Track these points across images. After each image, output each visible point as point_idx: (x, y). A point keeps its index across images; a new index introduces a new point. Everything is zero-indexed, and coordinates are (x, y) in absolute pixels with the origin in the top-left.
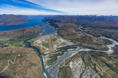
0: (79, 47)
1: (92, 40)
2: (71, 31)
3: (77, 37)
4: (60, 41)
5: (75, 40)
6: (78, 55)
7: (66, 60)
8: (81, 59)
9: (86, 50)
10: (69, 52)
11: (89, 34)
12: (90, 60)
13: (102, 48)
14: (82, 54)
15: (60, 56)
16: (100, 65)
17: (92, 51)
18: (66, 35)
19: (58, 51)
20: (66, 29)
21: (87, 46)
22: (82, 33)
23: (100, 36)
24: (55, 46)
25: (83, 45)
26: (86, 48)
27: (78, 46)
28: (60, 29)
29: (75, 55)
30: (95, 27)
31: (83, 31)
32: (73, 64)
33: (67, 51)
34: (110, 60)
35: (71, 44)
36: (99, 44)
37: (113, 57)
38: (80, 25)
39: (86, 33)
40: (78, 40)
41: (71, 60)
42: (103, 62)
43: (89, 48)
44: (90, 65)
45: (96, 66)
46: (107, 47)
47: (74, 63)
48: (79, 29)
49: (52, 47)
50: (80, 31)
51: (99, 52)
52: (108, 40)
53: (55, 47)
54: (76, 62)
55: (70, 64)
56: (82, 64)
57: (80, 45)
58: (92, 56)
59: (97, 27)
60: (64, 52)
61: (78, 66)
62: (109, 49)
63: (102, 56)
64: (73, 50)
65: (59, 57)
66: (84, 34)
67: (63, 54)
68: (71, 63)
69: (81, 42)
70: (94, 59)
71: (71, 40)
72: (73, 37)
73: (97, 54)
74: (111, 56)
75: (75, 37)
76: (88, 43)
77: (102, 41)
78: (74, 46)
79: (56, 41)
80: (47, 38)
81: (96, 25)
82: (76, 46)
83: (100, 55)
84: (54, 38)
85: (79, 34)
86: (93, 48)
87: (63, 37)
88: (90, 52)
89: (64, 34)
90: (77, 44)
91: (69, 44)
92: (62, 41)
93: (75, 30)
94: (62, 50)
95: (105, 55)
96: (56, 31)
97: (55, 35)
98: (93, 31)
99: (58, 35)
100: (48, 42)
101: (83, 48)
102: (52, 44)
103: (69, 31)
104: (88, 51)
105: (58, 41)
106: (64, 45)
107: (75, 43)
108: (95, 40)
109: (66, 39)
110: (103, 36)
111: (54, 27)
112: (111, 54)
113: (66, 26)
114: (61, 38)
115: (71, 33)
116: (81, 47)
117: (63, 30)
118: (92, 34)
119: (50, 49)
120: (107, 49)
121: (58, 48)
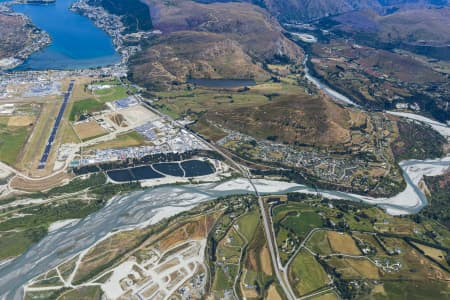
0: (226, 167)
1: (323, 127)
2: (223, 61)
3: (240, 100)
4: (119, 119)
5: (223, 117)
6: (197, 218)
7: (97, 250)
8: (204, 242)
9: (261, 189)
11: (333, 88)
13: (363, 181)
14: (227, 212)
15: (68, 222)
16: (294, 286)
17: (293, 197)
18: (175, 83)
19: (75, 186)
20: (190, 40)
21: (279, 165)
22: (293, 73)
23: (390, 106)
24: (67, 153)
25: (256, 157)
26: (270, 173)
27: (222, 159)
28: (155, 36)
29: (177, 216)
30: (389, 47)
31: (310, 65)
32: (131, 276)
33: (137, 186)
34: (372, 254)
35: (182, 141)
36: (361, 155)
37: (397, 237)
38: (306, 26)
40: (237, 118)
41: (139, 245)
42: (324, 265)
43: (291, 175)
44: (239, 281)
45: (272, 289)
46: (401, 172)
47: (142, 266)
48: (285, 47)
49: (44, 158)
50: (284, 60)
51: (334, 202)
52: (430, 128)
53: (65, 157)
54: (162, 260)
55: (110, 274)
56: (191, 274)
57: (241, 155)
58: (278, 226)
59: (399, 44)
60: (111, 191)
61: (163, 286)
62: (403, 189)
63: (341, 228)
64: (177, 184)
65: (61, 230)
66: (303, 83)
67: (98, 205)
68: (124, 269)
69: (256, 134)
70: (280, 247)
71: (200, 114)
72: (215, 98)
73: (318, 212)
74: (393, 229)
75: (230, 97)
76: (296, 143)
77: (390, 133)
78: (201, 159)
79: (87, 121)
80: (36, 94)
81: (398, 32)
82: (212, 161)
83: (328, 219)
84: (87, 96)
85: (273, 78)
86: (309, 176)
87: (152, 93)
88: (284, 198)
89: (169, 75)
90: (220, 147)
91: (169, 142)
92: (131, 122)
93: (251, 52)
94: (106, 179)
95: (361, 222)
96: (124, 52)
97: (104, 76)
98: (366, 69)
99: (124, 77)
100: (31, 125)
101: (252, 172)
102: (51, 140)
103: (209, 55)
104: (270, 194)
105: (102, 120)
106: (133, 146)
107: (216, 139)
108: (341, 129)
109: (168, 106)
110: (412, 107)
111: (122, 21)
112: (400, 217)
113: (199, 24)
114: (133, 102)
115: (215, 73)
116: (238, 168)
117: (169, 44)
118: (350, 87)
119: (20, 171)
120: (393, 184)
121: (82, 163)
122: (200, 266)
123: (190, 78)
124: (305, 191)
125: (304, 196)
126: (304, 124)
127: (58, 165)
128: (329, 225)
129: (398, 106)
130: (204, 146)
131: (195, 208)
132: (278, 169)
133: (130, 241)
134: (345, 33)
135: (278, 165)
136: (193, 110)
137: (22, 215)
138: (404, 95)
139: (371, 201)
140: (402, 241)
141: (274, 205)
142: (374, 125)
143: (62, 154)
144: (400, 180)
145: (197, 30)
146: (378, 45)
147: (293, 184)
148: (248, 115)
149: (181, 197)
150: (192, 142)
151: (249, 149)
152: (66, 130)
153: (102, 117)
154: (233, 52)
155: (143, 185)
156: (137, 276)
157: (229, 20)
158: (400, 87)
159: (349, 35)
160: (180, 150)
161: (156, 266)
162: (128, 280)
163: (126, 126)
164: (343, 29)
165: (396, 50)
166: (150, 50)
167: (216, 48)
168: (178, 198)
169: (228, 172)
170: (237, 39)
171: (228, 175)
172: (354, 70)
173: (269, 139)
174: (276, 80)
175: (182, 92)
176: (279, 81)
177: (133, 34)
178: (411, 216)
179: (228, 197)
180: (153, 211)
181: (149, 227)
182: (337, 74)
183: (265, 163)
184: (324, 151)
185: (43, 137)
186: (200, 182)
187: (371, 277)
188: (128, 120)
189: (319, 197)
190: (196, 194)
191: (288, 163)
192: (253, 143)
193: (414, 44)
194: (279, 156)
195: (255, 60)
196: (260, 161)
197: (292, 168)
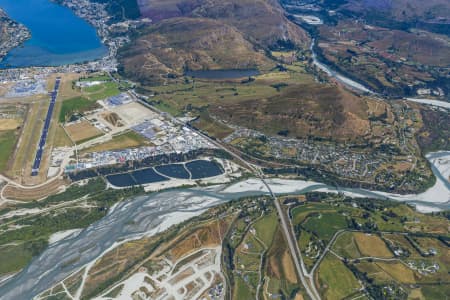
0: (236, 167)
1: (339, 119)
2: (221, 49)
3: (245, 93)
4: (113, 119)
5: (229, 113)
6: (210, 223)
7: (104, 262)
8: (219, 249)
9: (276, 189)
10: (151, 204)
11: (346, 75)
12: (272, 261)
13: (388, 177)
14: (241, 216)
15: (69, 232)
17: (312, 197)
18: (171, 76)
19: (73, 193)
20: (184, 28)
22: (300, 60)
23: (410, 92)
24: (61, 158)
25: (268, 154)
26: (285, 172)
27: (230, 158)
28: (145, 25)
29: (187, 222)
30: (405, 27)
31: (318, 51)
32: (143, 289)
33: (141, 191)
34: (405, 256)
35: (185, 140)
36: (384, 148)
37: (431, 236)
38: (309, 7)
39: (324, 68)
40: (243, 113)
41: (148, 255)
42: (354, 270)
43: (307, 172)
44: (261, 290)
45: (298, 297)
46: (429, 165)
47: (154, 278)
48: (289, 31)
49: (37, 164)
50: (289, 46)
51: (358, 200)
53: (59, 162)
54: (175, 271)
55: (121, 288)
56: (208, 284)
57: (250, 153)
58: (299, 229)
59: (416, 23)
60: (112, 197)
62: (431, 181)
63: (369, 228)
64: (184, 188)
65: (62, 241)
66: (312, 71)
67: (100, 213)
68: (135, 282)
69: (265, 129)
70: (303, 252)
71: (201, 110)
72: (217, 91)
73: (341, 212)
74: (425, 228)
75: (233, 89)
76: (310, 137)
77: (413, 123)
78: (207, 159)
79: (79, 121)
80: (20, 94)
81: (413, 10)
82: (219, 161)
83: (353, 221)
84: (75, 94)
85: (278, 67)
86: (328, 173)
87: (147, 88)
88: (303, 198)
89: (164, 67)
90: (227, 145)
91: (171, 142)
92: (127, 121)
93: (251, 38)
94: (105, 184)
95: (390, 222)
96: (111, 44)
97: (92, 71)
98: (381, 53)
99: (115, 72)
100: (18, 128)
101: (265, 171)
102: (42, 143)
103: (206, 43)
104: (287, 194)
105: (95, 120)
106: (132, 148)
107: (222, 136)
108: (359, 120)
109: (166, 102)
110: (435, 92)
111: (106, 9)
112: (432, 214)
113: (193, 9)
114: (127, 99)
115: (215, 63)
116: (249, 168)
117: (161, 33)
118: (364, 72)
119: (12, 179)
120: (421, 179)
121: (78, 167)
122: (217, 276)
123: (187, 70)
124: (324, 190)
125: (324, 196)
126: (318, 116)
127: (52, 171)
128: (355, 226)
129: (419, 92)
130: (210, 145)
131: (206, 213)
132: (293, 167)
133: (138, 251)
134: (353, 13)
135: (292, 162)
136: (194, 105)
137: (18, 227)
138: (425, 79)
139: (399, 198)
140: (437, 240)
141: (293, 206)
142: (395, 114)
143: (56, 159)
144: (428, 174)
145: (191, 16)
146: (392, 25)
147: (311, 183)
148: (255, 109)
149: (190, 201)
150: (196, 140)
151: (259, 146)
152: (56, 133)
153: (95, 116)
154: (233, 39)
155: (147, 189)
156: (150, 288)
157: (226, 3)
158: (419, 70)
159: (359, 15)
160: (183, 150)
161: (170, 276)
162: (141, 294)
163: (122, 125)
164: (351, 9)
165: (412, 30)
166: (141, 40)
167: (214, 35)
168: (187, 202)
169: (237, 172)
170: (235, 25)
171: (238, 175)
172: (367, 54)
173: (280, 134)
174: (282, 69)
175: (180, 86)
176: (286, 70)
177: (119, 24)
178: (444, 213)
179: (241, 199)
180: (161, 217)
181: (158, 234)
182: (349, 59)
183: (278, 160)
184: (342, 145)
185: (32, 141)
186: (209, 184)
187: (406, 280)
188: (123, 118)
189: (340, 195)
190: (205, 197)
191: (303, 159)
192: (263, 139)
193: (431, 22)
194: (293, 153)
195: (256, 47)
196: (272, 159)
197: (308, 165)
